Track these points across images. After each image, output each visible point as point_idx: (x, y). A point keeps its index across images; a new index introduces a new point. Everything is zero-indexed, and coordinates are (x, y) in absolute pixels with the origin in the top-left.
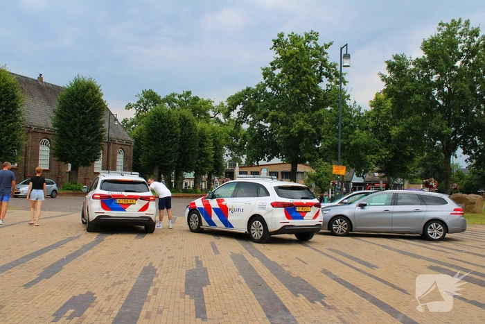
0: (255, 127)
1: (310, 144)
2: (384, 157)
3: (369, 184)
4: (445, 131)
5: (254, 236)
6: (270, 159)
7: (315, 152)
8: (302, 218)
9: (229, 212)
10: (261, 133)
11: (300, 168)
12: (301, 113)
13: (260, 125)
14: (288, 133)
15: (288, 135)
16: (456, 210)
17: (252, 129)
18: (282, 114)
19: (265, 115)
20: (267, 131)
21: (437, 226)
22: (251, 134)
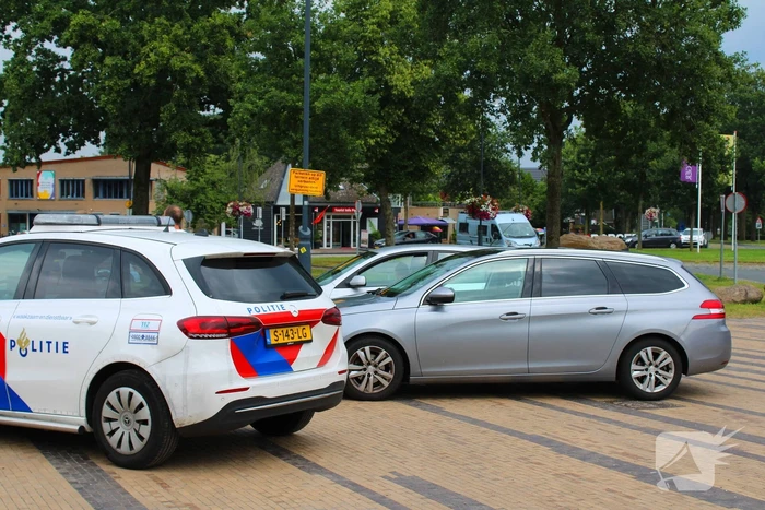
0: (30, 58)
1: (191, 106)
2: (372, 142)
3: (321, 209)
4: (560, 76)
5: (113, 441)
6: (72, 147)
7: (203, 130)
8: (284, 367)
9: (11, 355)
10: (47, 73)
11: (159, 172)
12: (162, 20)
13: (45, 53)
14: (128, 75)
15: (128, 81)
16: (706, 305)
17: (23, 63)
18: (109, 23)
19: (60, 25)
20: (64, 71)
21: (656, 355)
22: (21, 78)
